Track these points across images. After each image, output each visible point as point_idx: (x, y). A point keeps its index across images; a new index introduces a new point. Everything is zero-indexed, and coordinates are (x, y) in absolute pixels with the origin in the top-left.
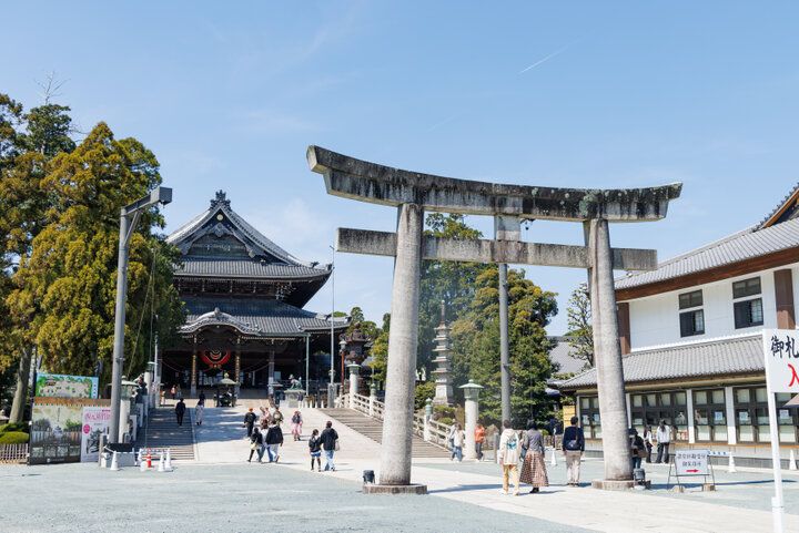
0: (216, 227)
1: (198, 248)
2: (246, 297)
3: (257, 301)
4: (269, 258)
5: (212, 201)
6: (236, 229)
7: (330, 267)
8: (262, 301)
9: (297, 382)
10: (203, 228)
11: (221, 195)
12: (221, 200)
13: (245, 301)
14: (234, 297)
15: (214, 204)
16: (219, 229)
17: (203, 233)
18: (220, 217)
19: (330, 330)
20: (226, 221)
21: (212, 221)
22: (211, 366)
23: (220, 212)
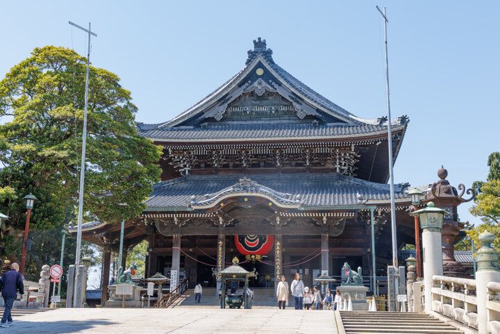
0: (256, 84)
1: (234, 113)
2: (298, 171)
3: (312, 176)
4: (324, 117)
5: (250, 52)
6: (280, 84)
7: (404, 120)
8: (318, 175)
9: (356, 274)
10: (240, 85)
11: (260, 44)
12: (260, 50)
13: (297, 176)
14: (284, 172)
15: (252, 55)
16: (259, 87)
17: (240, 92)
18: (260, 72)
19: (388, 205)
20: (267, 76)
21: (250, 77)
22: (248, 257)
23: (260, 65)
